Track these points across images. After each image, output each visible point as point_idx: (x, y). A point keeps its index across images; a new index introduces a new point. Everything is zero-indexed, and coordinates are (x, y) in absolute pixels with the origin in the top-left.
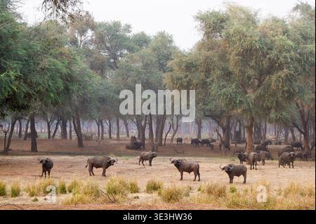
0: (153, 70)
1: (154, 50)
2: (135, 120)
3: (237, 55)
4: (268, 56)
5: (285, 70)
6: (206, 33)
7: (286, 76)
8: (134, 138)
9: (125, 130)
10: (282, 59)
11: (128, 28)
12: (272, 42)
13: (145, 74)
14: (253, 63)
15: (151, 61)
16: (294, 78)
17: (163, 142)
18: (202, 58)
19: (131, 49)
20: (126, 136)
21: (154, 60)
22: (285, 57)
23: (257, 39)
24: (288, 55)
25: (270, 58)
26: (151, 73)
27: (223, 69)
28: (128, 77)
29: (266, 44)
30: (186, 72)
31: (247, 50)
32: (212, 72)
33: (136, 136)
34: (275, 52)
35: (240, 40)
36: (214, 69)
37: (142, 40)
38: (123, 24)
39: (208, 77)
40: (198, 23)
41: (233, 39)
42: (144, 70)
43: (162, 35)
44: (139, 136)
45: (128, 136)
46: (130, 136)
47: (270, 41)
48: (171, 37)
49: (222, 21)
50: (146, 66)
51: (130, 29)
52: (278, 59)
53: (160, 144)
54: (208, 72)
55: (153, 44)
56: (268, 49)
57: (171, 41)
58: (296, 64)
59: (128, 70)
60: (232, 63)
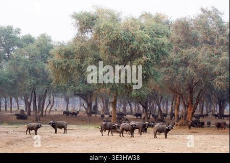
0: (37, 60)
1: (38, 46)
2: (23, 98)
3: (106, 45)
4: (130, 46)
5: (144, 57)
6: (80, 28)
7: (145, 62)
8: (22, 111)
9: (16, 105)
10: (141, 48)
11: (18, 31)
12: (133, 35)
13: (31, 63)
14: (118, 52)
15: (36, 54)
16: (150, 64)
17: (44, 114)
18: (78, 47)
19: (20, 46)
20: (17, 109)
21: (38, 53)
22: (144, 47)
23: (122, 32)
24: (146, 45)
25: (132, 48)
26: (36, 62)
27: (95, 56)
28: (18, 66)
29: (128, 37)
30: (65, 58)
31: (114, 41)
32: (86, 59)
33: (24, 110)
34: (136, 43)
35: (108, 33)
36: (87, 56)
37: (29, 40)
38: (15, 28)
39: (82, 63)
40: (74, 20)
41: (103, 32)
42: (30, 61)
43: (43, 36)
44: (26, 109)
45: (19, 109)
46: (20, 109)
47: (131, 35)
48: (50, 37)
49: (93, 19)
50: (32, 57)
51: (20, 32)
52: (138, 48)
53: (42, 115)
54: (82, 58)
55: (37, 42)
56: (130, 41)
57: (50, 40)
58: (152, 53)
59: (18, 61)
60: (102, 51)
